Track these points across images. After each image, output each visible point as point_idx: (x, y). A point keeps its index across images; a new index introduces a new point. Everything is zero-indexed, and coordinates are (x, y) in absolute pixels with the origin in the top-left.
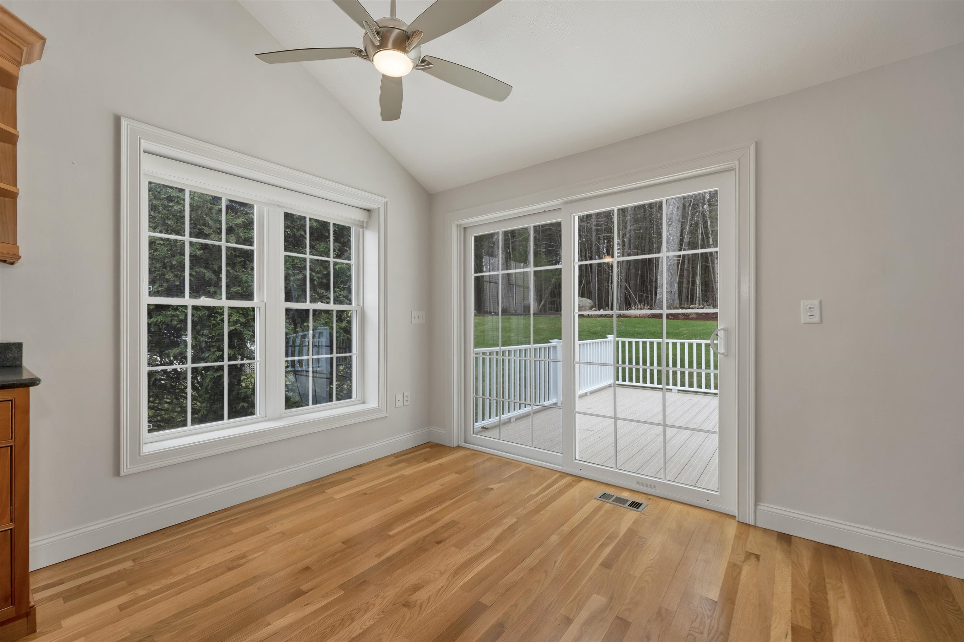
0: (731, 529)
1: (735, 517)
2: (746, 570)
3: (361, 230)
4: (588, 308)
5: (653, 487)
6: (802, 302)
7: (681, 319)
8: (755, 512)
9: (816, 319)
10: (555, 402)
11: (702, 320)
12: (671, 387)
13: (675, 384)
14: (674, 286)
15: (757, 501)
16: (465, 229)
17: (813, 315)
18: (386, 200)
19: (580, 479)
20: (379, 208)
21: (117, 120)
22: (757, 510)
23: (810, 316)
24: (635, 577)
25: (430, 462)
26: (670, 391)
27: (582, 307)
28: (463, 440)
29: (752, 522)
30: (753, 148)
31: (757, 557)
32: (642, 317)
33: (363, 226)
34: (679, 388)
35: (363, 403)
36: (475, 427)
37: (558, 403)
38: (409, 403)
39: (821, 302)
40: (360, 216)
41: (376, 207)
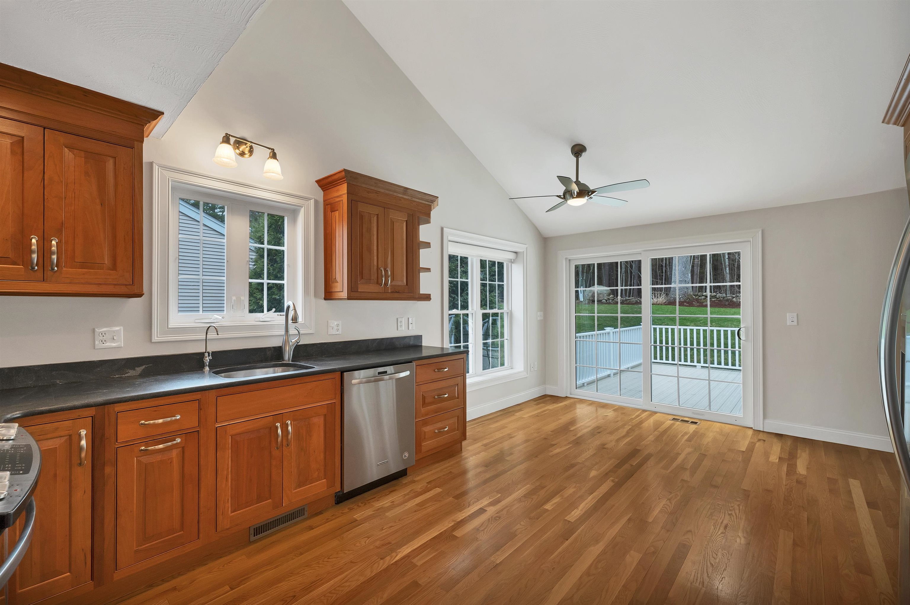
0: (750, 432)
1: (752, 428)
2: (758, 444)
3: (510, 264)
4: (606, 295)
5: (702, 415)
6: (788, 314)
7: (696, 306)
8: (763, 424)
9: (795, 323)
10: (609, 374)
11: (716, 307)
12: (695, 364)
13: (699, 361)
14: (688, 275)
15: (765, 417)
16: (569, 260)
17: (793, 321)
18: (526, 246)
19: (656, 413)
20: (523, 251)
21: (442, 229)
22: (765, 423)
23: (792, 321)
24: (704, 444)
25: (557, 404)
26: (695, 367)
27: (601, 294)
28: (569, 393)
29: (761, 430)
30: (760, 232)
31: (764, 441)
32: (658, 304)
33: (512, 262)
34: (702, 364)
35: (512, 369)
36: (577, 384)
37: (611, 374)
38: (536, 369)
39: (797, 314)
40: (512, 256)
41: (522, 251)
